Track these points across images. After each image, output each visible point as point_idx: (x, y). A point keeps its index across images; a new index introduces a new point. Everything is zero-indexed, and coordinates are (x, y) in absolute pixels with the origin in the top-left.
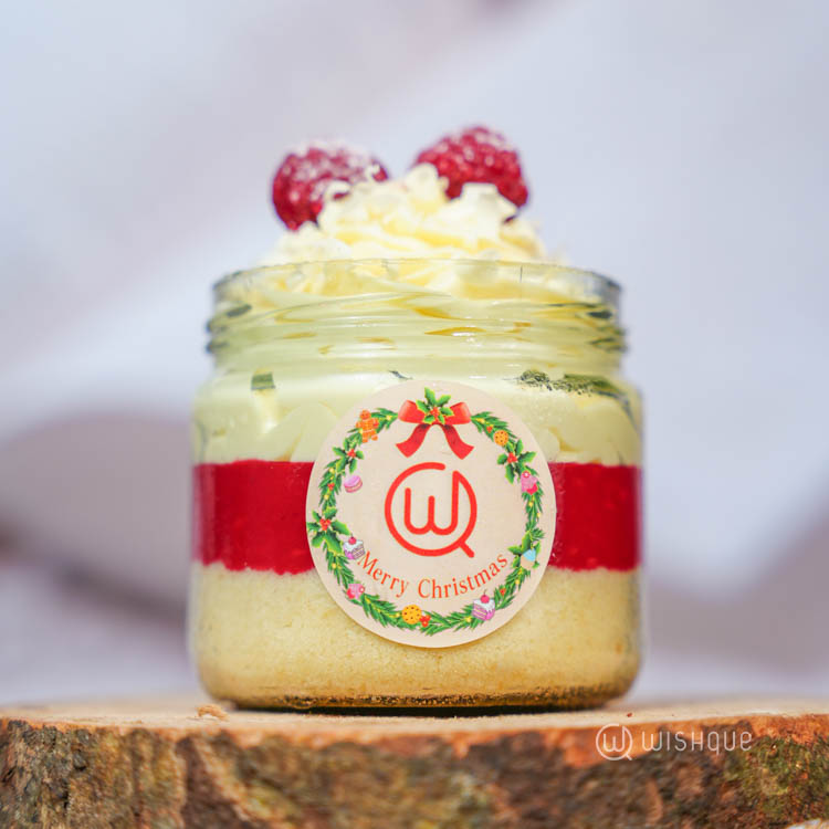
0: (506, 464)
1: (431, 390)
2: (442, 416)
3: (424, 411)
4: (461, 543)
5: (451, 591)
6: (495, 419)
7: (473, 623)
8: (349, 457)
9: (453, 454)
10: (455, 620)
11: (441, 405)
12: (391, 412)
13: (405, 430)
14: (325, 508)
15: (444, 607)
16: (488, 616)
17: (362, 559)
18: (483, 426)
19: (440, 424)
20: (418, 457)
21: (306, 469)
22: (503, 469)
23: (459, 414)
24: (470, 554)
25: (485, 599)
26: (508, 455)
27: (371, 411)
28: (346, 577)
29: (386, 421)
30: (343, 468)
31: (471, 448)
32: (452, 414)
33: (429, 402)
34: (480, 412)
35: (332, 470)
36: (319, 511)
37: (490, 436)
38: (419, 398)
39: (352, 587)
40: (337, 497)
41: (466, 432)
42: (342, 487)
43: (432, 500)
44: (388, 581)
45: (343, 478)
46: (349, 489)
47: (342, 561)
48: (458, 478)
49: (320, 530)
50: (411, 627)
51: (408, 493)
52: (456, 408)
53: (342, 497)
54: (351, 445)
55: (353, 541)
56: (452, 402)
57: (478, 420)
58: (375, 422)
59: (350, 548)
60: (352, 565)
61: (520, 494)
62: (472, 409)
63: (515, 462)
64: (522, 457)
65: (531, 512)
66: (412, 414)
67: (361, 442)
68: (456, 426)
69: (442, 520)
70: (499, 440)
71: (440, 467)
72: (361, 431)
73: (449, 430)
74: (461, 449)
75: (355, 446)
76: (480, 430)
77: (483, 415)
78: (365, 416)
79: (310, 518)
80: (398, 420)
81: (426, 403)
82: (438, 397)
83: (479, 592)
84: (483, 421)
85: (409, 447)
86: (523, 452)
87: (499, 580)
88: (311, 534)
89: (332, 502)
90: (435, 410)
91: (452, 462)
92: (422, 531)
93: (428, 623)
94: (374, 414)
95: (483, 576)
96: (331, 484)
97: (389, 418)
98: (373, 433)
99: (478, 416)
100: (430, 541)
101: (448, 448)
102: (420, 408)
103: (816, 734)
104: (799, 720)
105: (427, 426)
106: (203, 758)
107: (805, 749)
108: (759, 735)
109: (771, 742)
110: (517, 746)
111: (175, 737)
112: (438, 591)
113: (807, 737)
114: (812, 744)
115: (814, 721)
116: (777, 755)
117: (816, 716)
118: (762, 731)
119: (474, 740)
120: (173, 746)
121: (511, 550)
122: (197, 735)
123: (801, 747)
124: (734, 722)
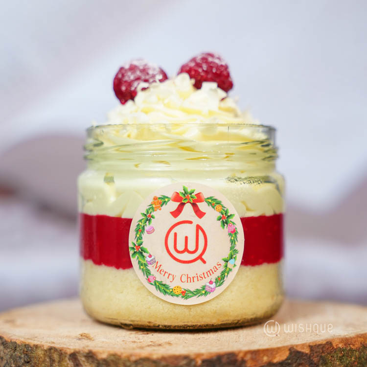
0: (221, 220)
1: (186, 187)
2: (191, 199)
3: (183, 197)
4: (200, 257)
5: (195, 279)
6: (216, 199)
7: (206, 294)
8: (148, 218)
9: (197, 217)
10: (197, 293)
11: (191, 194)
12: (167, 197)
13: (174, 205)
14: (137, 241)
15: (192, 287)
16: (212, 290)
17: (155, 265)
18: (210, 203)
19: (191, 203)
20: (181, 218)
21: (129, 222)
22: (220, 222)
23: (199, 198)
24: (204, 262)
25: (211, 282)
26: (222, 216)
27: (159, 196)
28: (147, 272)
29: (165, 201)
30: (146, 222)
31: (205, 213)
32: (196, 198)
33: (185, 192)
34: (209, 197)
35: (140, 223)
36: (135, 242)
37: (213, 207)
38: (180, 191)
39: (150, 277)
40: (143, 236)
41: (202, 206)
42: (145, 231)
43: (186, 238)
44: (167, 275)
45: (145, 227)
46: (149, 232)
47: (146, 265)
48: (198, 227)
49: (135, 251)
50: (177, 296)
51: (176, 234)
52: (198, 195)
53: (145, 236)
54: (149, 212)
55: (150, 256)
56: (196, 193)
57: (208, 200)
58: (160, 201)
59: (149, 259)
60: (150, 267)
61: (228, 234)
62: (205, 195)
63: (225, 219)
64: (229, 216)
65: (233, 242)
66: (177, 198)
67: (154, 211)
68: (197, 204)
69: (191, 247)
70: (218, 209)
71: (190, 222)
72: (154, 206)
73: (194, 205)
74: (200, 214)
75: (151, 213)
76: (209, 205)
77: (211, 198)
78: (155, 199)
79: (131, 245)
80: (171, 201)
81: (184, 193)
82: (189, 191)
83: (208, 279)
84: (210, 201)
85: (176, 213)
86: (229, 214)
87: (218, 274)
88: (131, 252)
89: (140, 238)
90: (188, 196)
91: (196, 220)
92: (182, 252)
93: (185, 294)
94: (159, 198)
95: (210, 272)
96: (140, 230)
97: (166, 200)
98: (159, 207)
99: (208, 198)
100: (186, 257)
101: (194, 214)
102: (181, 195)
103: (361, 343)
104: (354, 338)
105: (184, 204)
106: (82, 363)
107: (356, 351)
108: (335, 347)
109: (341, 350)
110: (224, 360)
111: (69, 352)
112: (190, 279)
113: (358, 345)
114: (359, 348)
115: (360, 337)
116: (343, 356)
117: (362, 335)
118: (336, 346)
119: (205, 357)
120: (68, 356)
121: (223, 260)
122: (79, 352)
123: (354, 350)
124: (324, 342)
